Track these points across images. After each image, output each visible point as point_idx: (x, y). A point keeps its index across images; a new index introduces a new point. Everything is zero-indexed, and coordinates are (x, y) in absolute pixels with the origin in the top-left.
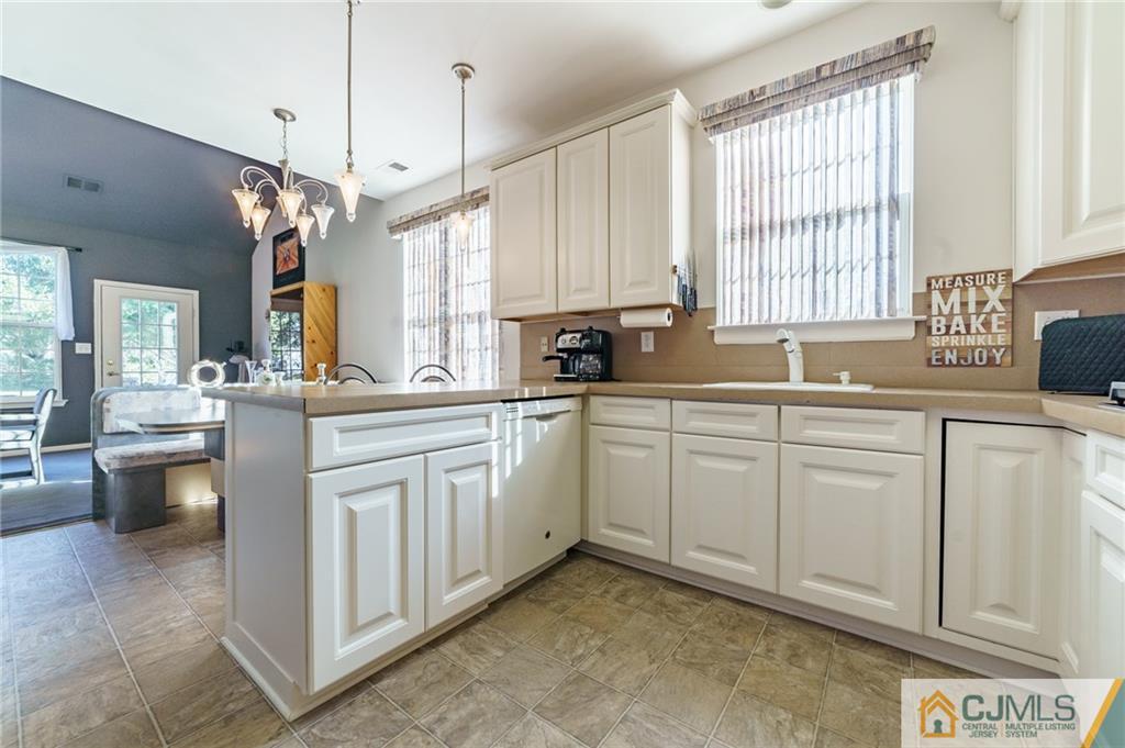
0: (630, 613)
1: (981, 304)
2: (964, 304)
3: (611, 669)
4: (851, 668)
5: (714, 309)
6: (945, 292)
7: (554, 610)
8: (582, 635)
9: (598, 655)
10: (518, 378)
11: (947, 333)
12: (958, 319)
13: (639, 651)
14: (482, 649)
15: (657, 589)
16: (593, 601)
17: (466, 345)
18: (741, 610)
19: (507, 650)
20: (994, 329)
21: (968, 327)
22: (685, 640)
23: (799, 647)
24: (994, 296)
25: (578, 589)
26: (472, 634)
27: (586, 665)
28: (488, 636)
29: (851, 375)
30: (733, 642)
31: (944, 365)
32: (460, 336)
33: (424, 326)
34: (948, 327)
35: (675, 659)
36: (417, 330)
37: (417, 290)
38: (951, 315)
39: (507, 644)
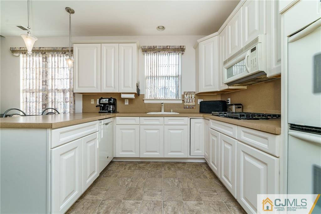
0: (134, 171)
1: (191, 97)
2: (189, 97)
3: (136, 184)
4: (179, 167)
5: (144, 95)
6: (187, 95)
7: (114, 177)
8: (125, 180)
9: (131, 182)
10: (82, 112)
11: (187, 102)
12: (188, 100)
13: (140, 178)
14: (99, 193)
15: (137, 164)
16: (123, 172)
17: (57, 100)
18: (156, 163)
19: (107, 190)
20: (193, 102)
21: (190, 101)
22: (149, 173)
23: (169, 167)
24: (193, 96)
25: (117, 170)
26: (93, 191)
27: (130, 186)
28: (98, 189)
29: (173, 110)
30: (158, 170)
31: (186, 108)
32: (54, 97)
33: (33, 93)
34: (187, 101)
35: (148, 177)
36: (28, 94)
37: (28, 78)
38: (187, 99)
39: (105, 189)
